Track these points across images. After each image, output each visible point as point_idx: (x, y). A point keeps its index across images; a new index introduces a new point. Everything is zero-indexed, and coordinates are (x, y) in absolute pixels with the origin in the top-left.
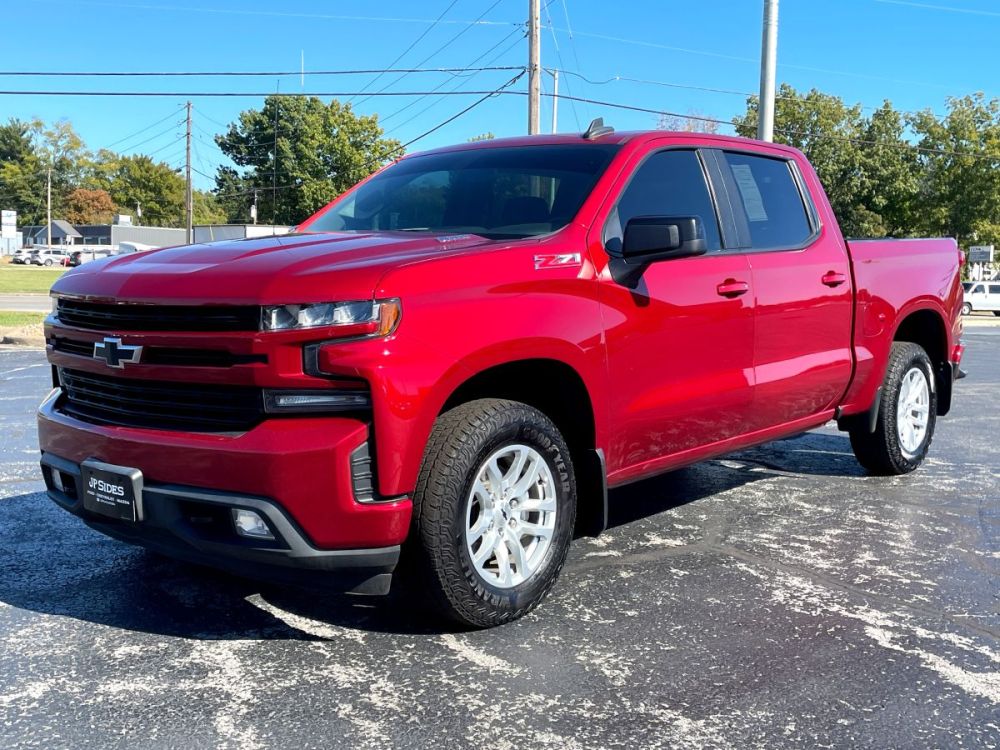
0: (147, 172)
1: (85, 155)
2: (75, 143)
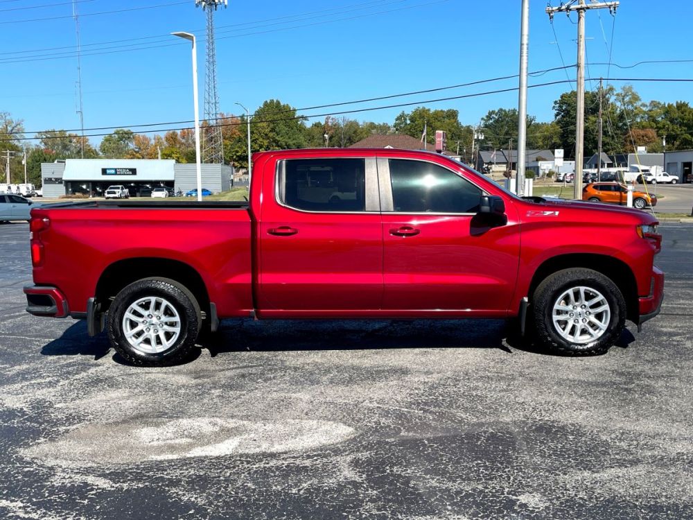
0: (682, 113)
1: (641, 105)
2: (635, 98)
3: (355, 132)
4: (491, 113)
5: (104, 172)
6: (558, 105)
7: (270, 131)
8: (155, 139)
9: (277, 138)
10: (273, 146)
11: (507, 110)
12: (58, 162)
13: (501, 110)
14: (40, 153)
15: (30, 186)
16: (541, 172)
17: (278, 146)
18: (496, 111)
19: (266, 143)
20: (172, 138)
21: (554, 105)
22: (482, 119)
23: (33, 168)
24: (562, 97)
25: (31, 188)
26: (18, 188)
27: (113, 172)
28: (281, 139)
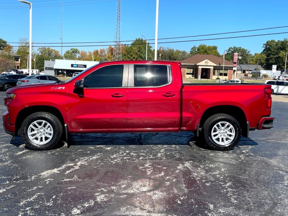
3: (172, 54)
4: (230, 48)
5: (72, 66)
6: (265, 46)
7: (138, 52)
8: (89, 53)
9: (141, 55)
10: (139, 58)
11: (237, 47)
12: (52, 60)
13: (235, 47)
14: (41, 56)
15: (37, 70)
16: (261, 75)
17: (141, 58)
18: (233, 48)
19: (136, 56)
20: (96, 53)
21: (263, 46)
22: (226, 51)
23: (38, 62)
24: (267, 42)
25: (38, 72)
26: (33, 71)
27: (76, 66)
28: (142, 55)
